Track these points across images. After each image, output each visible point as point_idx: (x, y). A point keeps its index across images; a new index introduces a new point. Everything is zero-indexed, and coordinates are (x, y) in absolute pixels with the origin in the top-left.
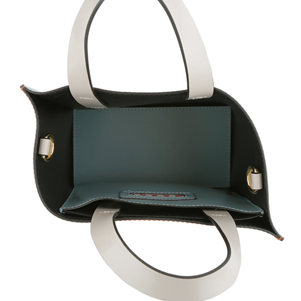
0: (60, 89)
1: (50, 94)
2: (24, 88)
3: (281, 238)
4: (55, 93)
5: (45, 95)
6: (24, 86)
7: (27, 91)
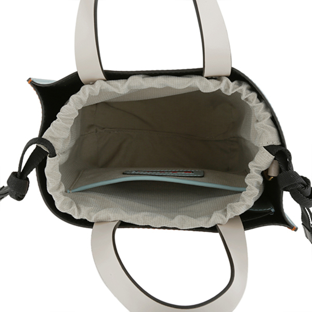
0: (69, 77)
1: (59, 84)
2: (31, 82)
3: (294, 228)
4: (64, 82)
5: (54, 86)
6: (32, 80)
7: (34, 85)
